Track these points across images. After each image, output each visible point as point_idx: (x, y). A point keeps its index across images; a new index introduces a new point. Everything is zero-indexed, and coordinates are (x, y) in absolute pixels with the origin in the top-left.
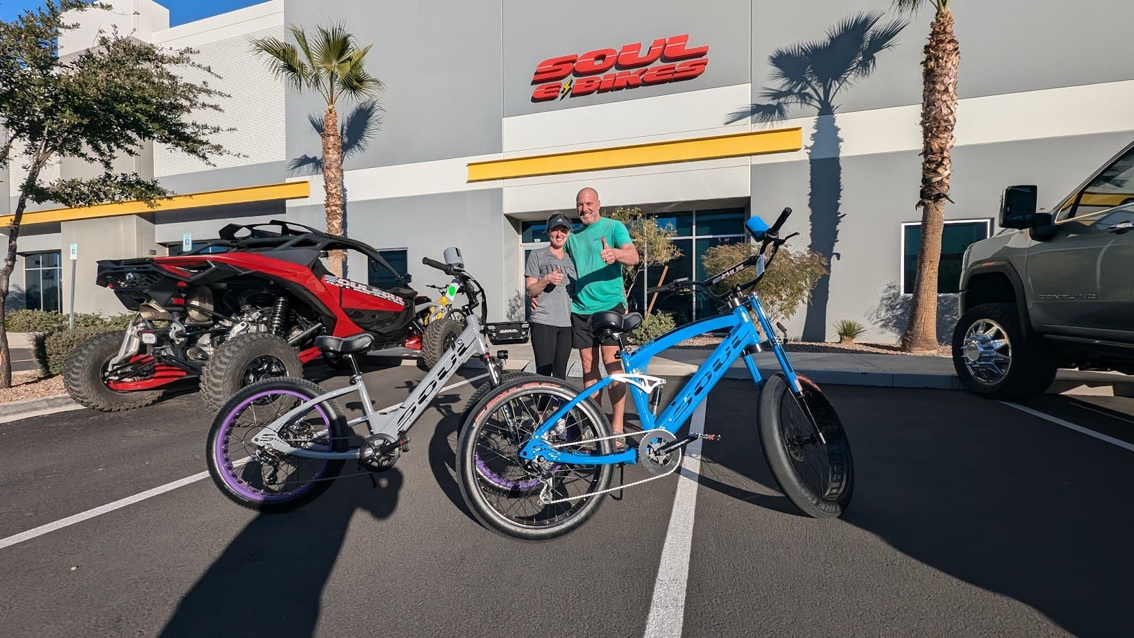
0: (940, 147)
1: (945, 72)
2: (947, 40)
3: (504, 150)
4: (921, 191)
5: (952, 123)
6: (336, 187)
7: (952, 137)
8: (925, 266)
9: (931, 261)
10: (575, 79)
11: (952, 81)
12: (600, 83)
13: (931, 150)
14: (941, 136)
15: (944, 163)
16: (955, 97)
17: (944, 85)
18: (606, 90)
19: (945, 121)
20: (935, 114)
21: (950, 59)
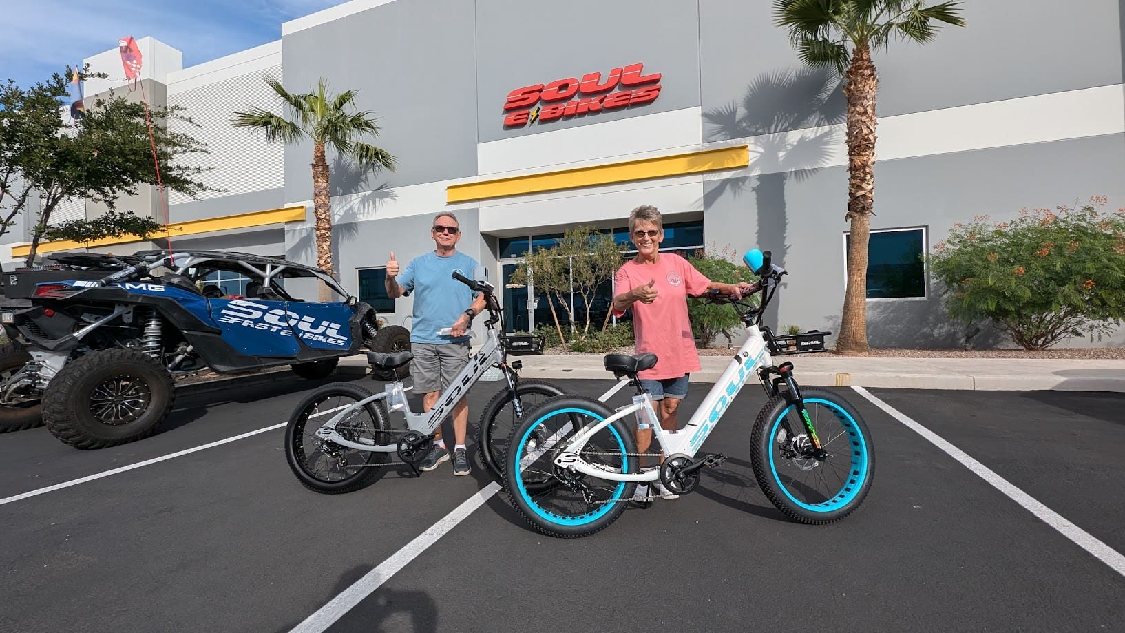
0: (862, 164)
1: (864, 95)
2: (865, 66)
3: (479, 173)
4: (848, 204)
5: (873, 141)
6: (325, 213)
7: (874, 154)
8: (853, 274)
9: (859, 270)
10: (541, 107)
11: (870, 103)
12: (564, 109)
13: (855, 166)
14: (863, 153)
15: (867, 178)
16: (874, 118)
17: (863, 107)
18: (570, 117)
19: (866, 140)
20: (856, 134)
21: (867, 84)
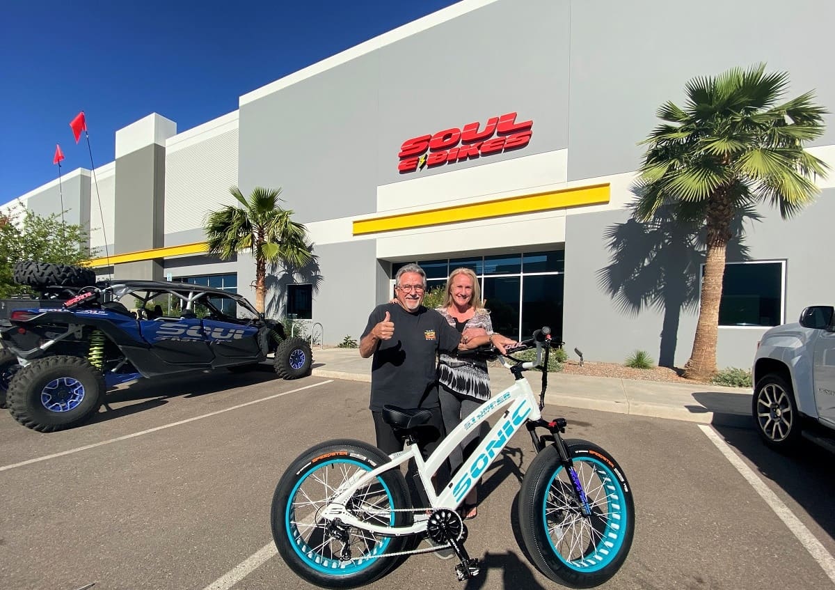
10: (429, 155)
12: (448, 155)
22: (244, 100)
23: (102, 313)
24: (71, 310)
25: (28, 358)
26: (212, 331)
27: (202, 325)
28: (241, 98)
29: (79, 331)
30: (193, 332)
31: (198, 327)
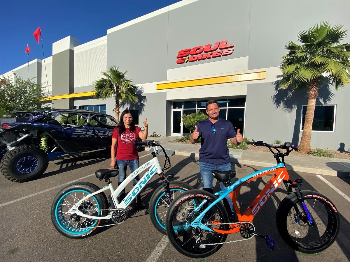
10: (189, 57)
12: (198, 58)
22: (109, 31)
23: (47, 124)
24: (32, 123)
25: (11, 146)
26: (99, 132)
27: (94, 129)
28: (108, 30)
29: (36, 133)
30: (90, 133)
31: (93, 131)
